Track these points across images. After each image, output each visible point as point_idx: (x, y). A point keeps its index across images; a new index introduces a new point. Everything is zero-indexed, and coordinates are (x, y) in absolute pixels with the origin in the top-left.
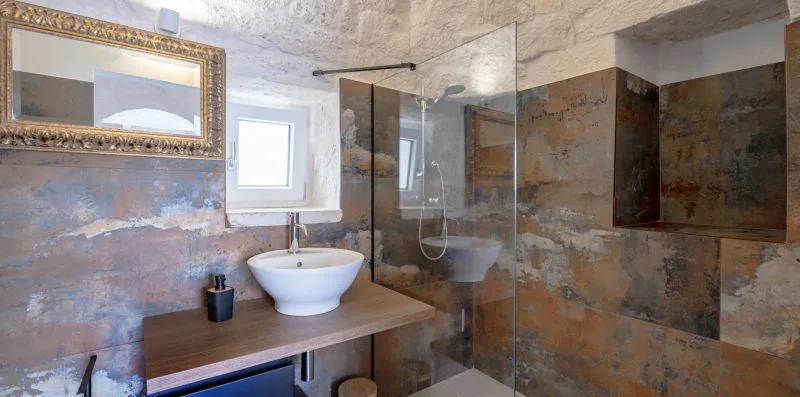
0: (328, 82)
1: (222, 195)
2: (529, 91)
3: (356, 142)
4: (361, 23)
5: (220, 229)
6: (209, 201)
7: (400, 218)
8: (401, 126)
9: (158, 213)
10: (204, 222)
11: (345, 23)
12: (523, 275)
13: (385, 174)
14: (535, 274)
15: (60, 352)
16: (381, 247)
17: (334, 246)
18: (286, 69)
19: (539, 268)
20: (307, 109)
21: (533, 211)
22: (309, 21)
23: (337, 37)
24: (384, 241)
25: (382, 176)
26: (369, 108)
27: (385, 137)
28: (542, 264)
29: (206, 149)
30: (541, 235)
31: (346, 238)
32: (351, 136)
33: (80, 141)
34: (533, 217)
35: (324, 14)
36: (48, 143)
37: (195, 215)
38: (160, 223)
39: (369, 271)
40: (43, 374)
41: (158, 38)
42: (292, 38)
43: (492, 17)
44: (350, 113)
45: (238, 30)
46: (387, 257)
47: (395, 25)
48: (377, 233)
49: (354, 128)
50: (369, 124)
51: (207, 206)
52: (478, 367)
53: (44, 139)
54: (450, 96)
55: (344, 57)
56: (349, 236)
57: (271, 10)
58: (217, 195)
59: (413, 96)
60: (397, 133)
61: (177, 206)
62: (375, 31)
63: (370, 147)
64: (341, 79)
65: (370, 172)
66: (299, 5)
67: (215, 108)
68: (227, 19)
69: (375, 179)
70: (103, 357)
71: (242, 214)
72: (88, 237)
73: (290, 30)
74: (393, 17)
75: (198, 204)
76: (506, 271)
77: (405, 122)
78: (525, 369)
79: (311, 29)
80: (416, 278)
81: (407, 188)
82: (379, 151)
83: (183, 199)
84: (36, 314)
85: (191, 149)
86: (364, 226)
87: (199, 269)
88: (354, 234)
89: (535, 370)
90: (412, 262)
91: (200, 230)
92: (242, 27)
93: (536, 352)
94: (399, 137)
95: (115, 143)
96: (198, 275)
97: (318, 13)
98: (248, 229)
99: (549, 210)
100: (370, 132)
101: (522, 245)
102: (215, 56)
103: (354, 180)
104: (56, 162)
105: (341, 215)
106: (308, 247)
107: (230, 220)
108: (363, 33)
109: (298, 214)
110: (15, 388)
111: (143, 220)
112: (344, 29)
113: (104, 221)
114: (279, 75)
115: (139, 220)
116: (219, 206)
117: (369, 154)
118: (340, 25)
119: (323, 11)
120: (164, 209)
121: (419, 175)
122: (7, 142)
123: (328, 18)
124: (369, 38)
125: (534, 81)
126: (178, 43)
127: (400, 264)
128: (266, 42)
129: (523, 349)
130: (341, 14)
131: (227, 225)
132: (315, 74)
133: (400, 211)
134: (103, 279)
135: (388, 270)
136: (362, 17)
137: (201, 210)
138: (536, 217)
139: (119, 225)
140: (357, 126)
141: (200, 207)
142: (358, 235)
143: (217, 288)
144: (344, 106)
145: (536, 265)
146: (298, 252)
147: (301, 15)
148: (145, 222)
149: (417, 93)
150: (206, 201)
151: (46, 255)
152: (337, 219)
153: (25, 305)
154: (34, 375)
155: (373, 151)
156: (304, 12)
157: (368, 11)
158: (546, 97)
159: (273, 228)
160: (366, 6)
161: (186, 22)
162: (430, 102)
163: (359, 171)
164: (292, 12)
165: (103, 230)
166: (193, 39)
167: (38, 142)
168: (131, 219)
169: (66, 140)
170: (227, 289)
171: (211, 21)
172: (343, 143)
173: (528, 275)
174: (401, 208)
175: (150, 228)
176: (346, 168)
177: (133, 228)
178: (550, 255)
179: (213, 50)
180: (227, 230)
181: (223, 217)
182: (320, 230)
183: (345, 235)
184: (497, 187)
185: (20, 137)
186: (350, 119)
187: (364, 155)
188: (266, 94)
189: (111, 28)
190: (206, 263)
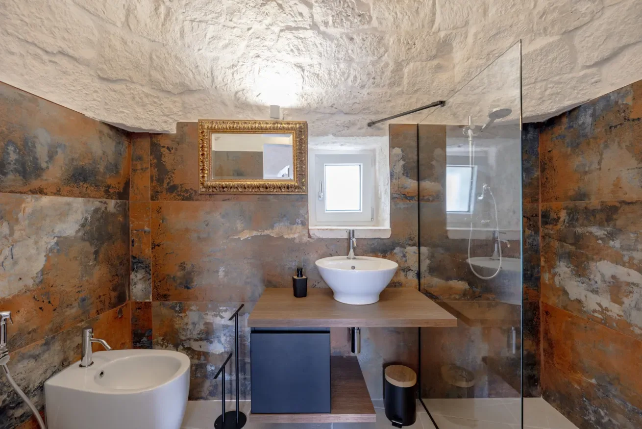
0: (379, 129)
1: (306, 216)
2: (606, 97)
3: (403, 174)
4: (406, 75)
5: (305, 239)
6: (299, 221)
7: (447, 237)
8: (448, 154)
9: (272, 227)
10: (295, 234)
11: (393, 79)
12: (598, 308)
13: (431, 199)
14: (615, 310)
15: (231, 299)
16: (428, 262)
17: (384, 257)
18: (349, 126)
19: (621, 303)
20: (374, 151)
21: (611, 236)
22: (363, 87)
23: (386, 93)
24: (432, 257)
25: (428, 200)
26: (414, 144)
27: (431, 167)
28: (626, 301)
29: (296, 188)
30: (624, 265)
31: (395, 251)
32: (399, 169)
33: (237, 188)
34: (611, 243)
35: (374, 78)
36: (225, 189)
37: (291, 230)
38: (273, 233)
39: (417, 281)
40: (225, 308)
41: (271, 123)
42: (351, 102)
43: (545, 29)
44: (398, 151)
45: (316, 106)
46: (432, 270)
47: (439, 67)
48: (424, 250)
49: (402, 162)
50: (416, 158)
51: (298, 224)
52: (547, 398)
53: (223, 188)
54: (497, 121)
55: (393, 107)
56: (397, 250)
57: (336, 86)
58: (303, 216)
59: (461, 127)
60: (443, 161)
61: (282, 224)
62: (419, 79)
63: (416, 177)
64: (390, 125)
65: (416, 198)
66: (355, 77)
67: (301, 161)
68: (309, 101)
69: (422, 203)
70: (247, 306)
71: (318, 229)
72: (242, 239)
73: (349, 97)
74: (435, 62)
75: (293, 223)
76: (579, 301)
77: (451, 150)
78: (602, 418)
79: (365, 92)
80: (464, 294)
81: (469, 211)
82: (424, 179)
83: (285, 219)
84: (222, 277)
85: (288, 188)
86: (412, 243)
87: (294, 264)
88: (402, 249)
89: (614, 421)
90: (461, 279)
91: (294, 238)
92: (318, 103)
93: (617, 402)
94: (446, 164)
95: (252, 188)
96: (293, 268)
97: (369, 78)
98: (322, 239)
99: (632, 235)
100: (416, 164)
101: (598, 275)
102: (300, 127)
103: (402, 205)
104: (228, 200)
105: (390, 233)
106: (363, 255)
107: (311, 233)
108: (408, 83)
109: (353, 231)
110: (215, 313)
111: (266, 231)
112: (392, 85)
113: (248, 231)
114: (344, 131)
115: (263, 231)
116: (305, 224)
117: (416, 183)
118: (388, 82)
119: (373, 76)
120: (275, 225)
121: (481, 198)
122: (211, 190)
123: (378, 80)
124: (414, 85)
125: (612, 84)
126: (281, 124)
127: (448, 279)
128: (334, 110)
129: (600, 394)
130: (388, 73)
131: (310, 236)
132: (370, 125)
133: (447, 231)
134: (248, 263)
135: (435, 282)
136: (406, 70)
137: (295, 226)
138: (616, 244)
139: (255, 233)
140: (404, 160)
141: (295, 224)
142: (406, 250)
143: (298, 276)
144: (392, 146)
145: (616, 300)
146: (355, 258)
147: (357, 84)
148: (266, 232)
149: (465, 123)
150: (297, 220)
151: (225, 247)
152: (387, 235)
153: (218, 272)
154: (221, 308)
155: (418, 181)
156: (359, 81)
157: (411, 65)
158: (629, 101)
159: (338, 240)
160: (408, 61)
161: (284, 109)
162: (478, 129)
163: (406, 197)
164: (350, 83)
165: (248, 236)
166: (289, 119)
167: (222, 189)
168: (260, 230)
169: (231, 188)
170: (304, 277)
171: (299, 105)
172: (392, 175)
173: (606, 309)
174: (448, 228)
175: (268, 236)
176: (395, 195)
177: (260, 235)
178: (636, 289)
179: (299, 123)
180: (309, 239)
181: (307, 231)
182: (373, 244)
183: (395, 249)
184: (566, 208)
185: (215, 187)
186: (398, 156)
187: (411, 184)
188: (342, 145)
189: (249, 123)
190: (297, 260)
